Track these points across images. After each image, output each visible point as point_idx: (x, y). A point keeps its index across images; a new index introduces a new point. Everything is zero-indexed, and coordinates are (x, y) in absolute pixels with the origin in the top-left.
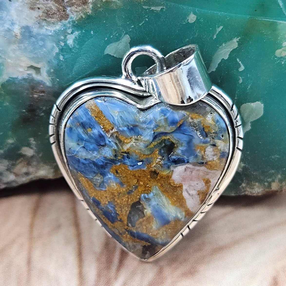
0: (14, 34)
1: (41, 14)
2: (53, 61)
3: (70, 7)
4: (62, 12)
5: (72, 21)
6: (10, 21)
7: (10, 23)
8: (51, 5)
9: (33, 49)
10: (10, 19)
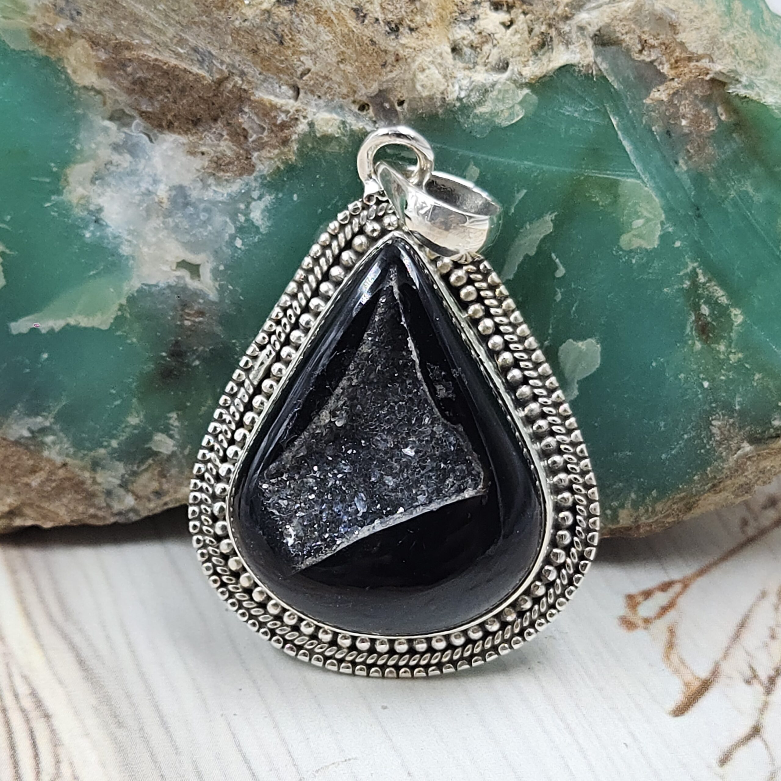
0: (157, 200)
1: (206, 164)
2: (224, 248)
3: (259, 150)
4: (242, 161)
5: (261, 176)
6: (150, 176)
7: (150, 180)
8: (225, 148)
9: (190, 226)
10: (151, 173)
